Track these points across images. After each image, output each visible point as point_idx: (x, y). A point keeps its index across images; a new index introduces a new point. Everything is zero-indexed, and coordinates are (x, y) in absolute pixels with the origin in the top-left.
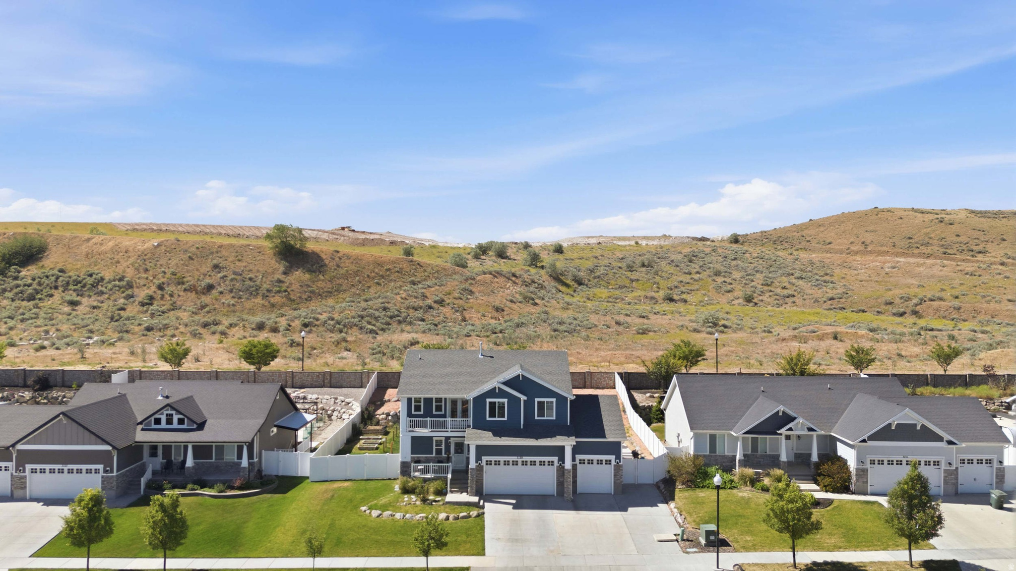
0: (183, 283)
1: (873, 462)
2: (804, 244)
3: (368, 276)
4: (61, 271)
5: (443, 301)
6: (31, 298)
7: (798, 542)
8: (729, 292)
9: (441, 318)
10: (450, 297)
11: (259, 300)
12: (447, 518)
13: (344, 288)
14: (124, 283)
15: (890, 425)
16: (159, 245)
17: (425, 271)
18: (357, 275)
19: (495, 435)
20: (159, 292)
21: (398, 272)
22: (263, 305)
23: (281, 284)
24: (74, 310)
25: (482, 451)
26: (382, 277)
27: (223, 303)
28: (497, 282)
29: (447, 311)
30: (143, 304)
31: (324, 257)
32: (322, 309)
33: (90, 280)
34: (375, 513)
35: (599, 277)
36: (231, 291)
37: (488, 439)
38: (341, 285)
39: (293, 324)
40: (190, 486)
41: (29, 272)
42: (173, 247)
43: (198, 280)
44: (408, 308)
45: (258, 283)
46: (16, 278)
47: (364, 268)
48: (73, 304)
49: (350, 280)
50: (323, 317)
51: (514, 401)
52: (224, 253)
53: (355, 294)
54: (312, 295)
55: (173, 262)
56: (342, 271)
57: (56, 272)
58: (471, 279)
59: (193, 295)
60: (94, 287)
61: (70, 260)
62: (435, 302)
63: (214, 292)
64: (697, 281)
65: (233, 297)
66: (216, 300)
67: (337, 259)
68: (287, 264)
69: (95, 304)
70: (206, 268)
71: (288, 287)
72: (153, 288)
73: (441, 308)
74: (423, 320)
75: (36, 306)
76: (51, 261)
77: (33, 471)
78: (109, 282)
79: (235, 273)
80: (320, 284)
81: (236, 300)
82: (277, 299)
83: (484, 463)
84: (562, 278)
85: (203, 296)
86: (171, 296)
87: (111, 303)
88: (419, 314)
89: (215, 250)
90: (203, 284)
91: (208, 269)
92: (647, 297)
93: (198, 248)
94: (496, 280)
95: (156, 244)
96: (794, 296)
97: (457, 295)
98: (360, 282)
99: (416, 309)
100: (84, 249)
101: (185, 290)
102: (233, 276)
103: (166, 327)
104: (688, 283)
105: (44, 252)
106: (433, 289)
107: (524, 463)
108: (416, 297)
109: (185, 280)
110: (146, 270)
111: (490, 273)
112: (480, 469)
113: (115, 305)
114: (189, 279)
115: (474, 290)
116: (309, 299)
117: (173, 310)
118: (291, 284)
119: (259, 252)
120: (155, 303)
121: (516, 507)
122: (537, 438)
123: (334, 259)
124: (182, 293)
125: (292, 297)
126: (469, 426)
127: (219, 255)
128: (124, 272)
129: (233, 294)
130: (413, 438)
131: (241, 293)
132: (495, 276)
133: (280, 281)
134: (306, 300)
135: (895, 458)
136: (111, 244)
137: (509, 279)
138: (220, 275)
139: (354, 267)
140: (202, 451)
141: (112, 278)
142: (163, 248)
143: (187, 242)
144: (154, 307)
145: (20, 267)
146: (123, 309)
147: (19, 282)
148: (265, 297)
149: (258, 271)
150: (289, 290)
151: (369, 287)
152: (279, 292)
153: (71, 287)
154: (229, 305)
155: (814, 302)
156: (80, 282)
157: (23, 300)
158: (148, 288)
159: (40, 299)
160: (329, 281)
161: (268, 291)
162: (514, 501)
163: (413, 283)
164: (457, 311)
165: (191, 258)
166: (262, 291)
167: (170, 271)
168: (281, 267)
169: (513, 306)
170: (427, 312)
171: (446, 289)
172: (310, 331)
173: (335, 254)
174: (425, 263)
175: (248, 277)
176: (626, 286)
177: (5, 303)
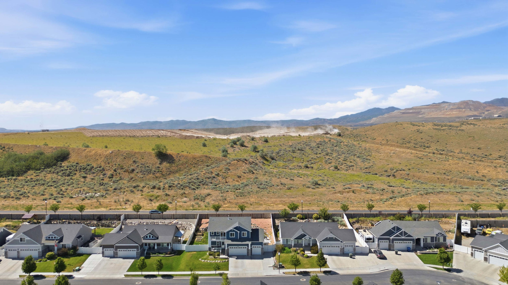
0: (123, 169)
1: (323, 246)
2: (366, 138)
3: (191, 164)
4: (77, 163)
5: (219, 174)
6: (69, 175)
7: (297, 267)
8: (330, 163)
9: (218, 182)
10: (221, 172)
11: (151, 175)
12: (220, 262)
13: (182, 169)
14: (101, 169)
15: (327, 237)
16: (112, 152)
17: (212, 160)
18: (187, 164)
19: (232, 241)
20: (115, 172)
21: (202, 161)
22: (153, 177)
23: (159, 169)
24: (85, 180)
25: (228, 245)
26: (196, 164)
27: (139, 177)
28: (239, 164)
29: (220, 178)
30: (110, 178)
31: (174, 156)
32: (175, 179)
33: (89, 168)
34: (203, 261)
35: (280, 156)
36: (141, 172)
37: (230, 242)
38: (181, 168)
39: (165, 186)
40: (157, 254)
41: (65, 164)
42: (117, 153)
43: (128, 167)
44: (206, 178)
45: (150, 168)
46: (61, 167)
47: (189, 161)
48: (85, 177)
49: (184, 166)
50: (176, 183)
51: (236, 233)
52: (137, 156)
53: (186, 172)
54: (171, 173)
55: (118, 160)
56: (181, 162)
57: (75, 164)
58: (229, 163)
59: (127, 174)
60: (91, 170)
61: (80, 159)
62: (216, 175)
63: (135, 172)
64: (319, 158)
65: (142, 174)
66: (136, 175)
67: (179, 157)
68: (160, 160)
69: (92, 177)
70: (131, 162)
71: (161, 170)
72: (112, 171)
73: (218, 177)
74: (211, 183)
75: (71, 179)
76: (73, 159)
77: (119, 251)
78: (96, 168)
79: (142, 164)
80: (173, 168)
81: (143, 175)
82: (158, 175)
83: (229, 248)
84: (266, 157)
85: (131, 174)
86: (119, 174)
87: (98, 177)
88: (209, 180)
89: (133, 155)
90: (130, 169)
91: (132, 163)
92: (298, 166)
93: (127, 154)
94: (239, 163)
95: (111, 152)
96: (353, 166)
97: (224, 171)
98: (188, 166)
99: (209, 178)
100: (84, 154)
101: (124, 171)
102: (141, 166)
103: (121, 188)
104: (315, 159)
105: (69, 155)
106: (215, 169)
107: (239, 248)
108: (209, 173)
109: (124, 167)
110: (109, 163)
111: (237, 160)
112: (228, 249)
114: (125, 167)
115: (230, 168)
116: (169, 174)
117: (121, 180)
118: (163, 168)
119: (150, 155)
120: (114, 177)
121: (237, 259)
122: (242, 242)
123: (178, 157)
124: (123, 173)
125: (163, 174)
126: (225, 239)
127: (135, 156)
128: (100, 164)
129: (142, 173)
130: (211, 242)
131: (145, 173)
132: (238, 161)
133: (159, 167)
134: (168, 174)
135: (329, 245)
136: (94, 152)
137: (244, 162)
138: (136, 165)
139: (185, 160)
140: (159, 245)
141: (97, 167)
142: (114, 154)
143: (122, 151)
144: (114, 179)
145: (62, 162)
146: (103, 180)
147: (62, 168)
148: (154, 174)
149: (150, 163)
150: (162, 171)
151: (191, 168)
152: (158, 172)
153: (82, 170)
154: (141, 178)
155: (360, 169)
156: (85, 168)
157: (66, 176)
158: (111, 171)
159: (72, 176)
160: (176, 166)
161: (155, 171)
162: (236, 257)
163: (208, 166)
164: (224, 178)
165: (125, 158)
166: (152, 172)
167: (117, 164)
168: (158, 161)
169: (245, 175)
170: (213, 179)
171: (220, 169)
172: (172, 189)
173: (178, 155)
174: (212, 157)
175: (147, 166)
176: (291, 160)
177: (59, 177)
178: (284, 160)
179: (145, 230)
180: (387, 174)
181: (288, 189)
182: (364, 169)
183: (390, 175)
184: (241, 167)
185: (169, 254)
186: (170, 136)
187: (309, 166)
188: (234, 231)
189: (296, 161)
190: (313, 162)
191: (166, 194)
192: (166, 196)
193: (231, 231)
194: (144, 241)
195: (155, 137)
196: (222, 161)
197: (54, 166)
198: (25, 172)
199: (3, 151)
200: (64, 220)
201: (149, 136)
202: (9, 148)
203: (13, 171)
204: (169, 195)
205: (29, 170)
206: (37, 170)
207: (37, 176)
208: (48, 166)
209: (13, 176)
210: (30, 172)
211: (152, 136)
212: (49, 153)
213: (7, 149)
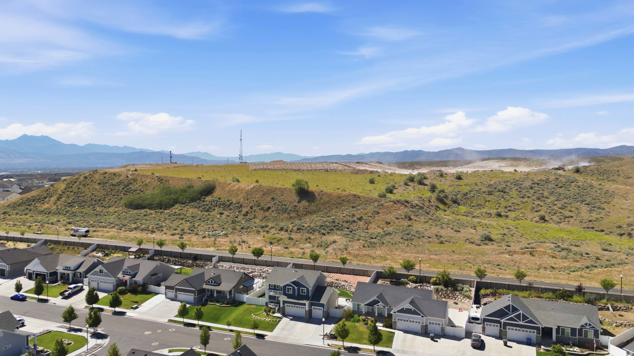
1: (399, 320)
3: (333, 203)
4: (219, 199)
5: (362, 218)
6: (208, 211)
11: (286, 215)
12: (270, 321)
13: (321, 210)
14: (239, 205)
15: (403, 308)
16: (254, 188)
17: (361, 200)
18: (328, 203)
19: (287, 298)
20: (251, 210)
22: (287, 217)
23: (296, 208)
24: (221, 217)
25: (284, 302)
26: (339, 204)
27: (272, 216)
30: (244, 215)
31: (316, 194)
32: (308, 221)
33: (228, 203)
34: (254, 316)
36: (276, 210)
37: (285, 298)
38: (320, 208)
39: (294, 229)
40: (214, 302)
41: (209, 198)
42: (258, 189)
43: (265, 204)
44: (343, 222)
45: (287, 207)
46: (204, 201)
47: (332, 200)
48: (221, 214)
49: (325, 206)
50: (306, 225)
51: (294, 288)
52: (277, 192)
53: (325, 213)
54: (308, 213)
55: (257, 196)
56: (322, 201)
57: (217, 199)
59: (262, 212)
60: (229, 206)
61: (222, 193)
62: (358, 219)
63: (270, 210)
66: (270, 214)
67: (321, 195)
68: (300, 198)
69: (228, 214)
70: (269, 199)
71: (298, 209)
72: (249, 208)
75: (209, 215)
76: (217, 194)
77: (179, 294)
78: (234, 205)
79: (279, 202)
80: (312, 208)
81: (277, 214)
82: (293, 215)
83: (285, 306)
84: (445, 199)
85: (266, 212)
86: (255, 212)
87: (233, 214)
89: (273, 191)
90: (267, 206)
93: (267, 189)
95: (252, 187)
96: (572, 217)
97: (370, 215)
98: (329, 207)
99: (347, 222)
100: (228, 189)
101: (260, 209)
102: (278, 203)
103: (248, 228)
104: (517, 204)
105: (214, 189)
107: (297, 307)
108: (349, 216)
109: (261, 204)
110: (248, 199)
113: (235, 215)
114: (262, 204)
116: (306, 215)
117: (254, 218)
118: (300, 207)
119: (290, 192)
120: (249, 215)
121: (291, 320)
122: (298, 300)
125: (299, 214)
126: (281, 294)
127: (275, 193)
128: (240, 200)
129: (276, 212)
130: (269, 295)
131: (280, 211)
133: (296, 206)
135: (406, 319)
136: (237, 186)
138: (274, 202)
139: (327, 199)
140: (219, 292)
141: (235, 203)
142: (255, 189)
143: (264, 186)
144: (248, 217)
145: (206, 196)
146: (237, 217)
147: (205, 203)
148: (289, 213)
149: (288, 201)
150: (298, 210)
151: (333, 209)
152: (294, 211)
153: (222, 206)
154: (274, 217)
156: (224, 204)
157: (205, 211)
158: (247, 208)
159: (211, 211)
160: (316, 206)
161: (290, 211)
162: (292, 318)
163: (353, 207)
164: (366, 223)
165: (264, 194)
166: (288, 211)
167: (255, 200)
168: (297, 199)
169: (397, 221)
170: (352, 224)
171: (366, 211)
172: (299, 232)
173: (321, 192)
174: (362, 196)
175: (284, 204)
176: (481, 205)
177: (199, 212)
178: (471, 204)
179: (212, 274)
180: (619, 232)
181: (439, 243)
182: (586, 222)
183: (624, 234)
184: (396, 211)
185: (226, 304)
186: (341, 170)
187: (502, 214)
188: (290, 286)
189: (489, 206)
190: (512, 209)
191: (290, 237)
192: (289, 239)
193: (288, 285)
194: (205, 286)
195: (323, 170)
196: (374, 202)
197: (198, 200)
198: (172, 205)
199: (161, 183)
200: (165, 257)
201: (316, 170)
202: (166, 181)
203: (162, 204)
204: (292, 239)
205: (176, 203)
206: (183, 204)
207: (181, 210)
208: (193, 200)
209: (161, 209)
210: (177, 206)
211: (320, 170)
212: (198, 186)
213: (164, 181)
